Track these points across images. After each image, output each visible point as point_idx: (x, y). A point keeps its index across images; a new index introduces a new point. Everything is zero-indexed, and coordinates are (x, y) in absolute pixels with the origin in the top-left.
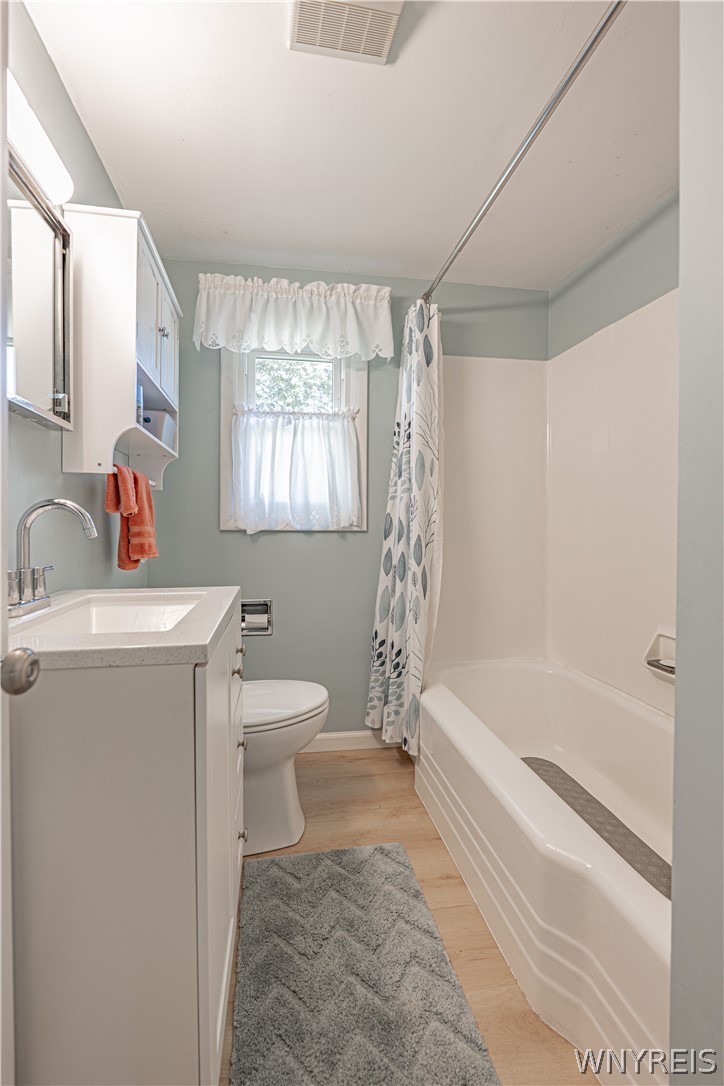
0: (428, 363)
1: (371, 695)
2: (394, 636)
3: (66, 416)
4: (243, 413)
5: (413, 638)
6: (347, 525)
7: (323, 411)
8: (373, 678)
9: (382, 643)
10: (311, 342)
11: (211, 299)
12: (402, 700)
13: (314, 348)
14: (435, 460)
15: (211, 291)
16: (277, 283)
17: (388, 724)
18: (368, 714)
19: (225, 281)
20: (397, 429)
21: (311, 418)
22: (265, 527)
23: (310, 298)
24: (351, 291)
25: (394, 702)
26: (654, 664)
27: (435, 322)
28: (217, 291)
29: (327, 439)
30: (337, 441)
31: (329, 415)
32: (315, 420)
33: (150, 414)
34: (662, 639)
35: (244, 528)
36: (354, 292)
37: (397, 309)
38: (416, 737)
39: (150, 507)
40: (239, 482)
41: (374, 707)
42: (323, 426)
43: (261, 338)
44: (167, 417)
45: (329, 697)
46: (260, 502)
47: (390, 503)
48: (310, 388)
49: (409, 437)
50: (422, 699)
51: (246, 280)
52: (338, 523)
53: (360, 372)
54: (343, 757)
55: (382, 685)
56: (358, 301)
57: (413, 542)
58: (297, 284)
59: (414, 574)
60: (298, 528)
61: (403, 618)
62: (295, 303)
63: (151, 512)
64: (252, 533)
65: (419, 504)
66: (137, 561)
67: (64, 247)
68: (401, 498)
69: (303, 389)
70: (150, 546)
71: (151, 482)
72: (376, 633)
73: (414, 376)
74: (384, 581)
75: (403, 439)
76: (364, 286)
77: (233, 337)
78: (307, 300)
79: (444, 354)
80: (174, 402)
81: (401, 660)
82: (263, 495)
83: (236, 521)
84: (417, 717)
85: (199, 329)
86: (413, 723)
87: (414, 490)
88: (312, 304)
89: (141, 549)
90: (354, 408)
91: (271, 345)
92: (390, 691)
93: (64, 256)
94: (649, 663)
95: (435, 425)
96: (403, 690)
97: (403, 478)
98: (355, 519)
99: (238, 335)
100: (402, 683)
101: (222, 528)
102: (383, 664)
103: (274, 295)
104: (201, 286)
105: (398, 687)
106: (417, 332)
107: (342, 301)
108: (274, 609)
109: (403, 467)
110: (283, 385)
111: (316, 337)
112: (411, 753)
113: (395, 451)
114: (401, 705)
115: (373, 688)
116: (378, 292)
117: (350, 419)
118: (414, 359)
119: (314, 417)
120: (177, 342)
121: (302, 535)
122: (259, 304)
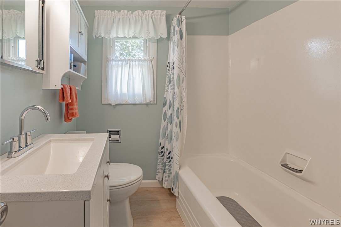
0: (181, 39)
1: (158, 167)
2: (167, 146)
3: (43, 69)
4: (110, 60)
5: (176, 148)
6: (149, 101)
7: (140, 59)
8: (159, 161)
9: (163, 148)
10: (136, 33)
11: (99, 19)
12: (171, 171)
13: (137, 35)
14: (184, 77)
15: (99, 17)
16: (123, 12)
17: (165, 181)
18: (157, 175)
19: (104, 12)
20: (168, 65)
21: (135, 61)
22: (119, 103)
23: (135, 17)
24: (151, 13)
25: (168, 172)
26: (285, 166)
27: (184, 23)
28: (101, 17)
29: (141, 69)
30: (145, 70)
31: (142, 60)
32: (137, 63)
33: (76, 64)
34: (287, 154)
35: (110, 103)
36: (152, 13)
37: (169, 19)
38: (177, 188)
39: (76, 98)
40: (109, 86)
41: (159, 172)
42: (140, 64)
43: (117, 33)
44: (83, 64)
45: (143, 173)
46: (117, 93)
47: (166, 93)
48: (134, 47)
49: (174, 68)
50: (180, 172)
51: (112, 12)
52: (146, 101)
53: (154, 44)
54: (147, 190)
55: (162, 164)
56: (153, 17)
57: (176, 109)
58: (131, 12)
59: (176, 122)
60: (131, 103)
61: (171, 139)
62: (130, 19)
63: (77, 100)
64: (113, 105)
65: (178, 95)
66: (71, 119)
67: (43, 3)
68: (171, 92)
69: (131, 47)
70: (76, 113)
71: (77, 88)
72: (160, 143)
73: (176, 44)
74: (164, 123)
75: (171, 69)
76: (156, 11)
77: (107, 33)
78: (134, 18)
79: (187, 35)
80: (85, 58)
81: (171, 155)
82: (118, 90)
83: (108, 100)
84: (178, 180)
85: (95, 30)
86: (176, 182)
87: (176, 89)
88: (136, 19)
89: (73, 115)
90: (152, 57)
91: (121, 35)
92: (166, 168)
93: (43, 7)
94: (282, 165)
95: (184, 63)
96: (171, 167)
97: (171, 84)
98: (152, 100)
99: (108, 32)
100: (171, 165)
101: (103, 103)
102: (163, 156)
103: (122, 17)
104: (96, 15)
105: (170, 166)
106: (177, 27)
107: (147, 17)
108: (121, 133)
109: (171, 80)
110: (124, 46)
111: (137, 31)
112: (175, 194)
113: (168, 73)
114: (171, 173)
115: (159, 165)
116: (161, 13)
117: (150, 61)
118: (176, 38)
119: (137, 61)
120: (87, 36)
121: (132, 105)
122: (117, 20)
